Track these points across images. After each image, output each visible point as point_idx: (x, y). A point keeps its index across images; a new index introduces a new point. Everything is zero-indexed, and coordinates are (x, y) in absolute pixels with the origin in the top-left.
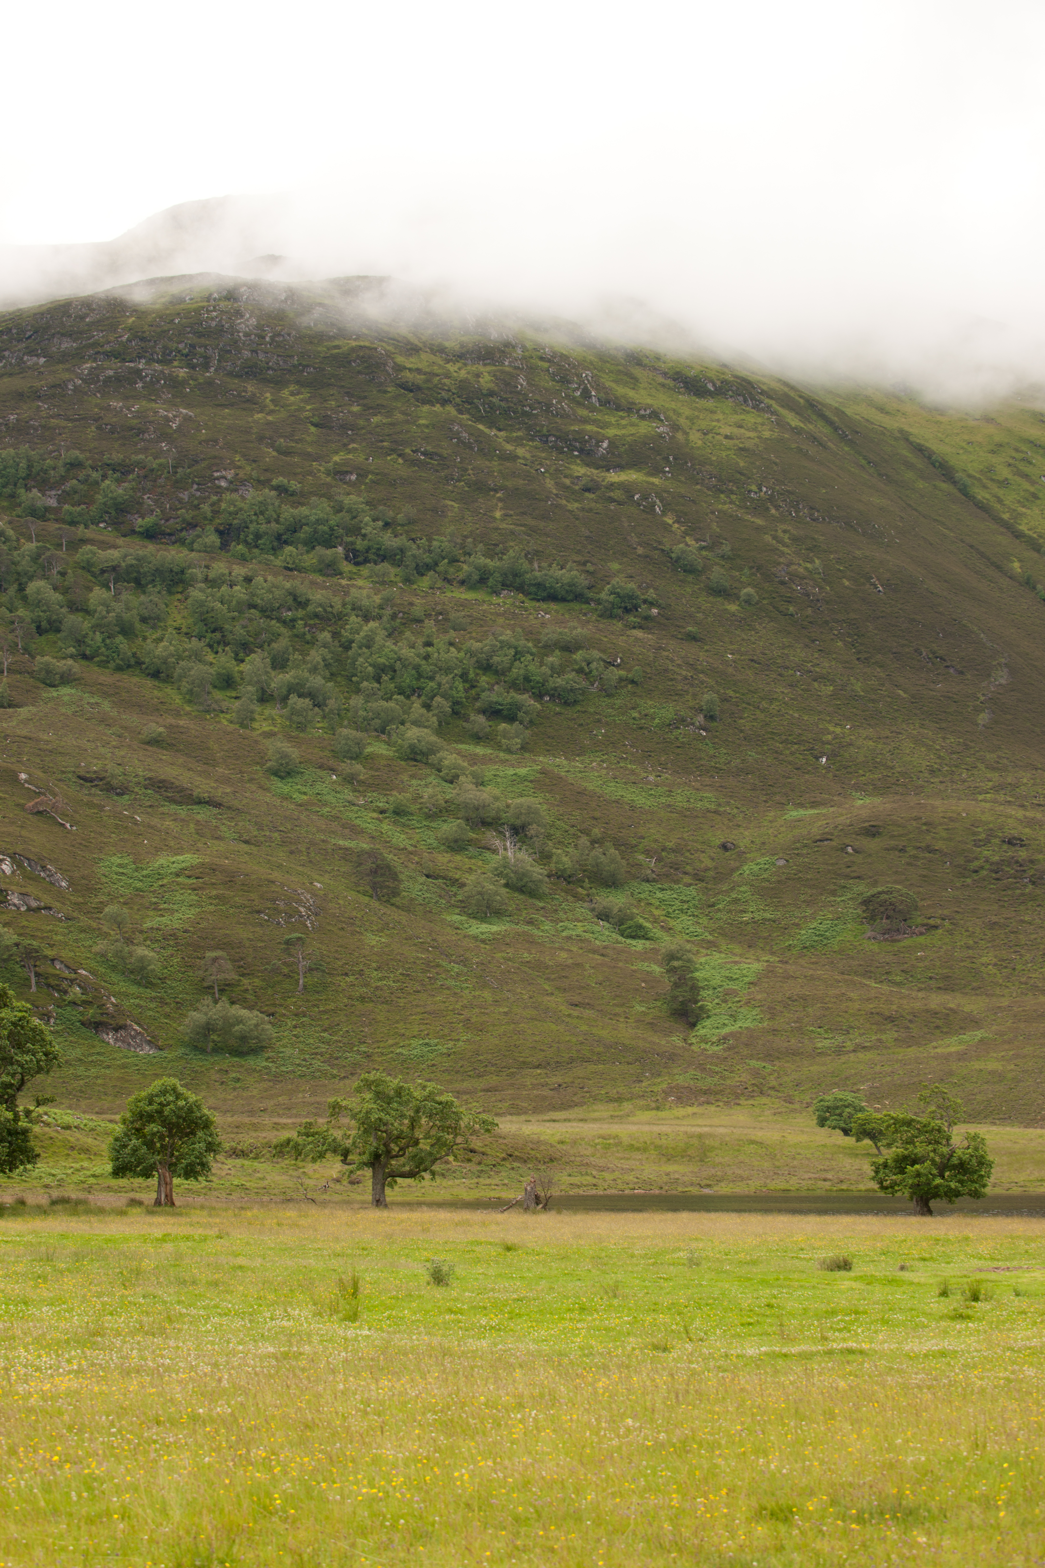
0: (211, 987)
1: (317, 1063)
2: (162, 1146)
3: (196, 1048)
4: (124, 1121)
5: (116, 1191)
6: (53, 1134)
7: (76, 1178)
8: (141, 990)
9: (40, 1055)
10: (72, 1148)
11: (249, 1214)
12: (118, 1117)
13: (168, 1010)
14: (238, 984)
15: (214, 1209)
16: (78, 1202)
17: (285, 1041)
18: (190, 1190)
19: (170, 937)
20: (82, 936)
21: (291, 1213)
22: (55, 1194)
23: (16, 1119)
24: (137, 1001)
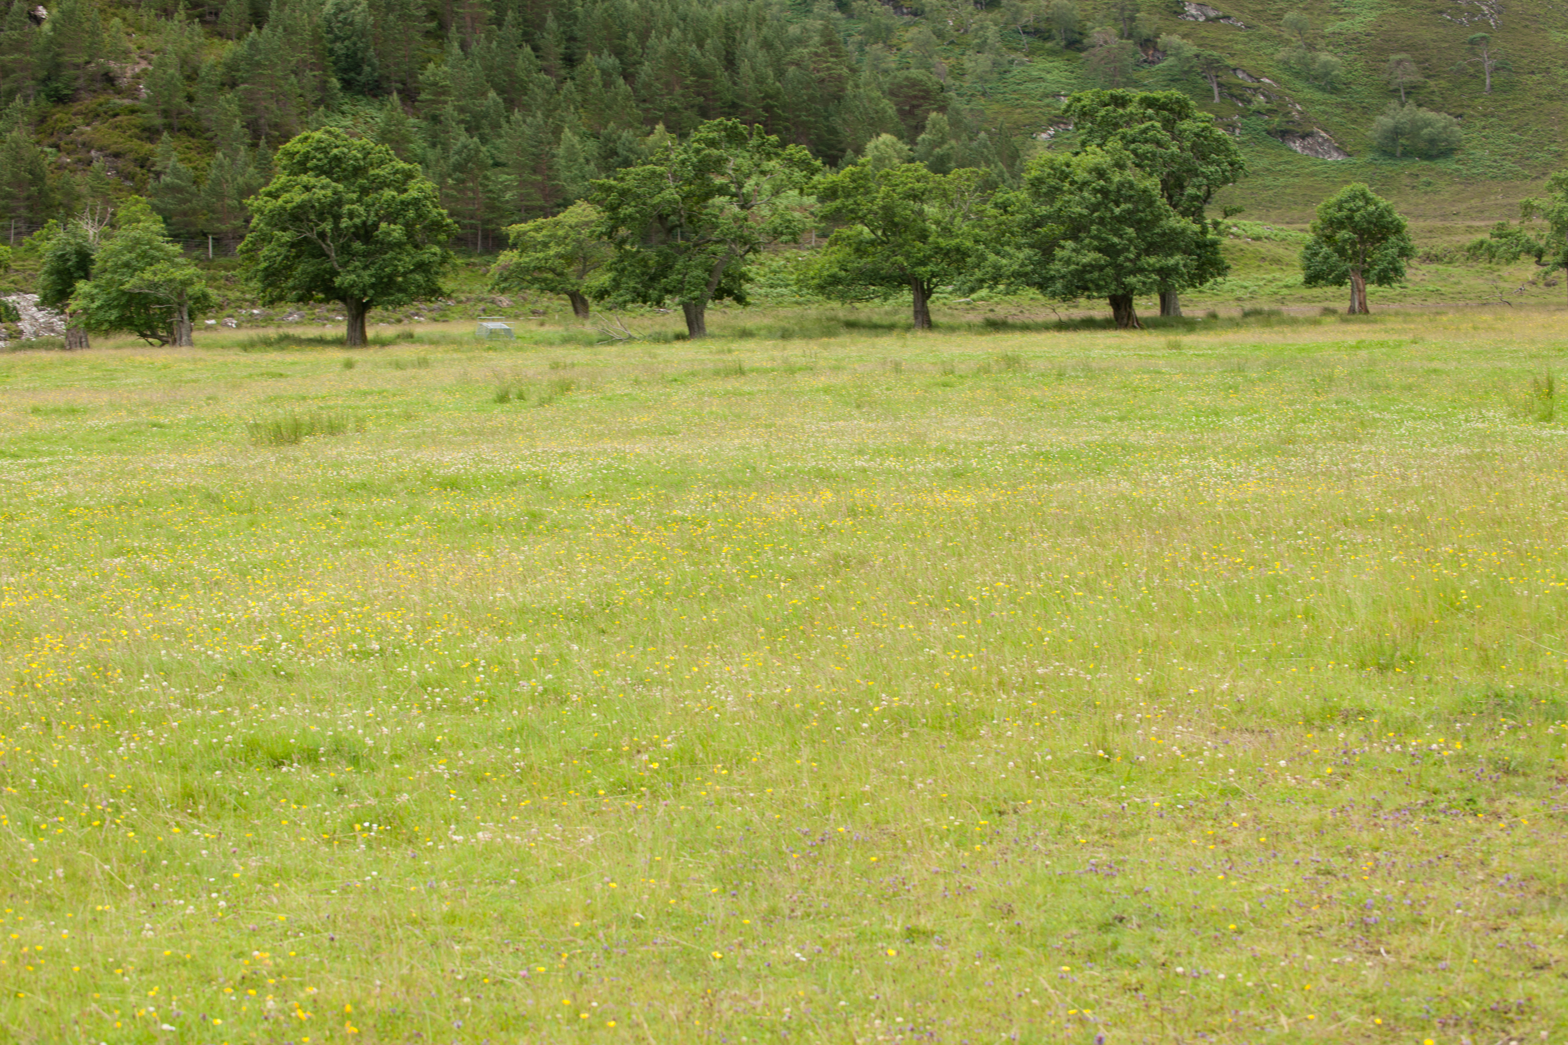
0: (1396, 91)
1: (1508, 164)
2: (1354, 253)
3: (1385, 153)
4: (1314, 229)
5: (1309, 301)
6: (1244, 246)
7: (1268, 290)
8: (1326, 96)
9: (1226, 166)
10: (1263, 259)
11: (1444, 319)
12: (1308, 226)
13: (1354, 115)
14: (1424, 86)
15: (1409, 315)
16: (1271, 313)
17: (1475, 142)
18: (1384, 297)
19: (1352, 42)
20: (1263, 43)
21: (1487, 317)
22: (1248, 306)
23: (1204, 231)
24: (1323, 107)
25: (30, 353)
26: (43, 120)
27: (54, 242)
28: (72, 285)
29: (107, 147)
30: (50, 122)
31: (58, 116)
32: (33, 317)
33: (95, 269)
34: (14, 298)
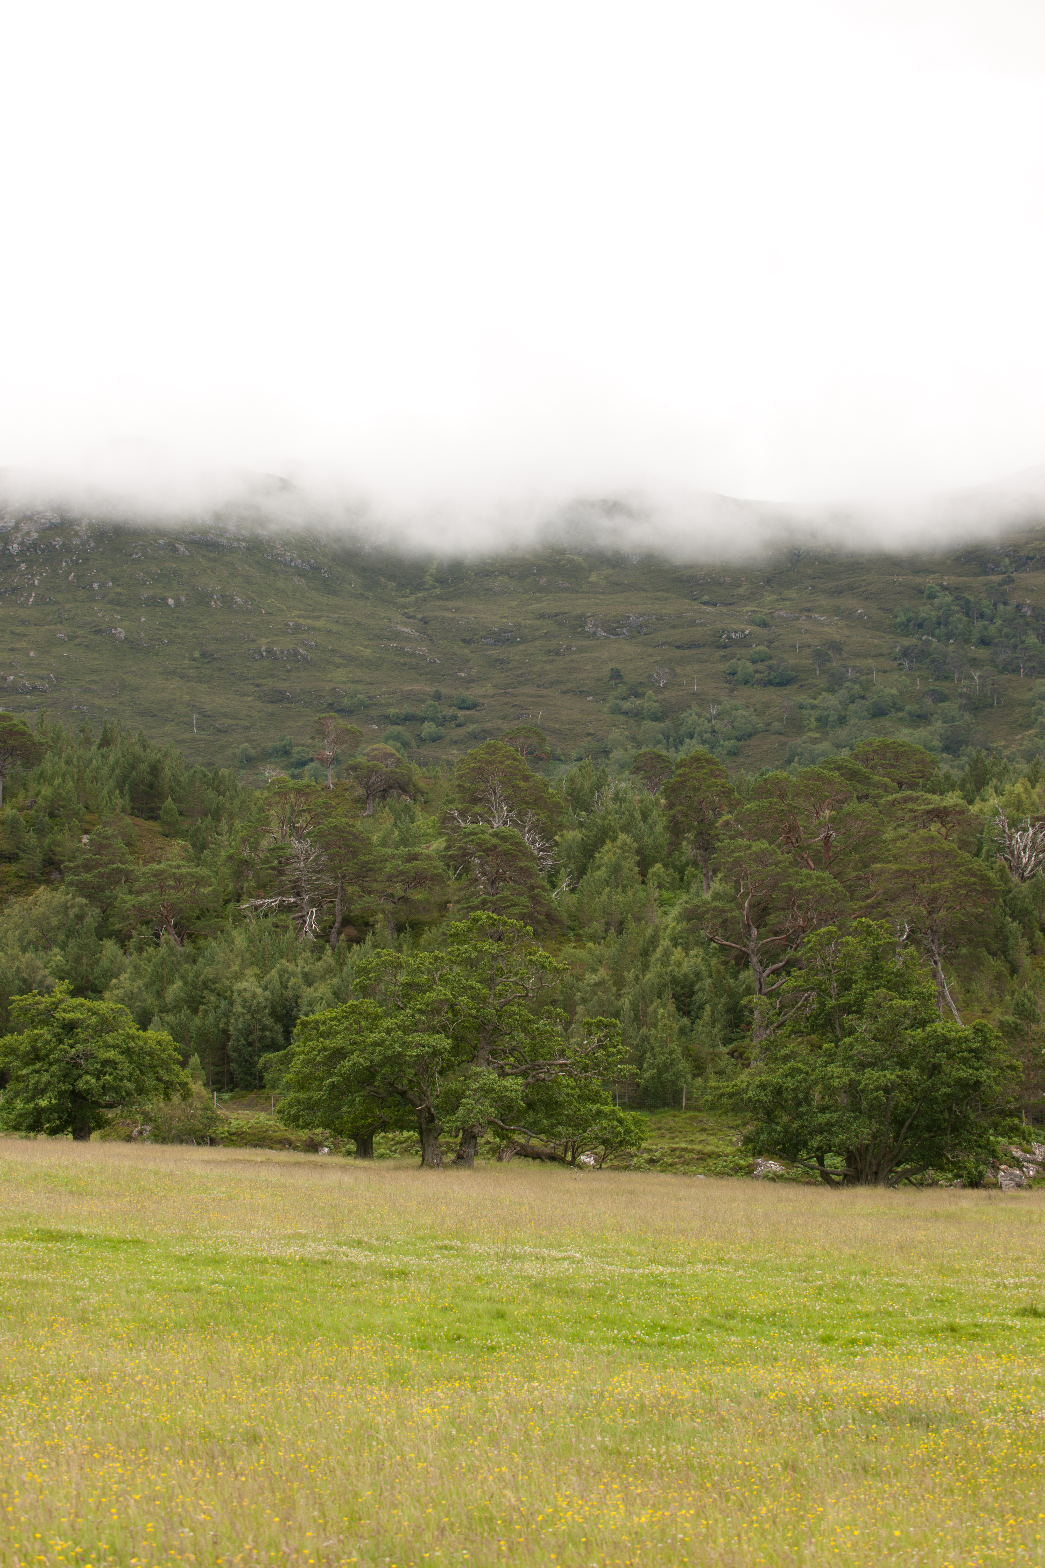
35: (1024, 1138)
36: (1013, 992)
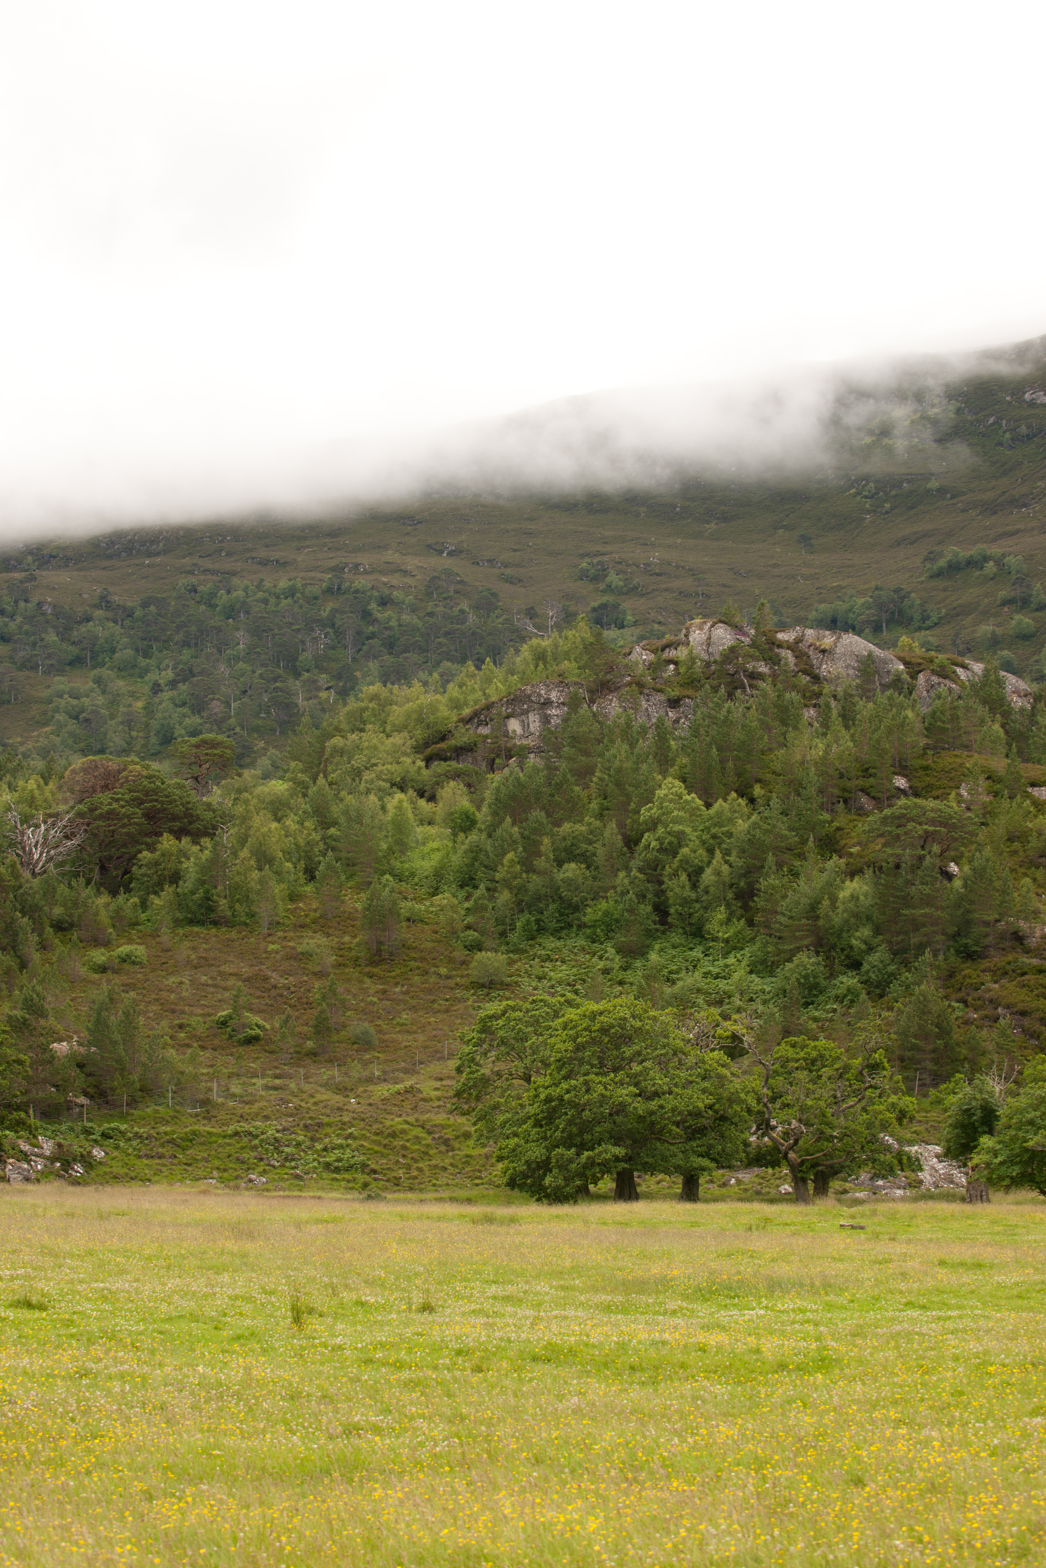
25: (930, 1203)
26: (951, 975)
27: (960, 1096)
28: (976, 1140)
29: (1014, 1005)
30: (959, 977)
31: (966, 972)
32: (933, 1168)
33: (999, 1125)
34: (916, 1148)
35: (30, 1133)
36: (22, 987)
